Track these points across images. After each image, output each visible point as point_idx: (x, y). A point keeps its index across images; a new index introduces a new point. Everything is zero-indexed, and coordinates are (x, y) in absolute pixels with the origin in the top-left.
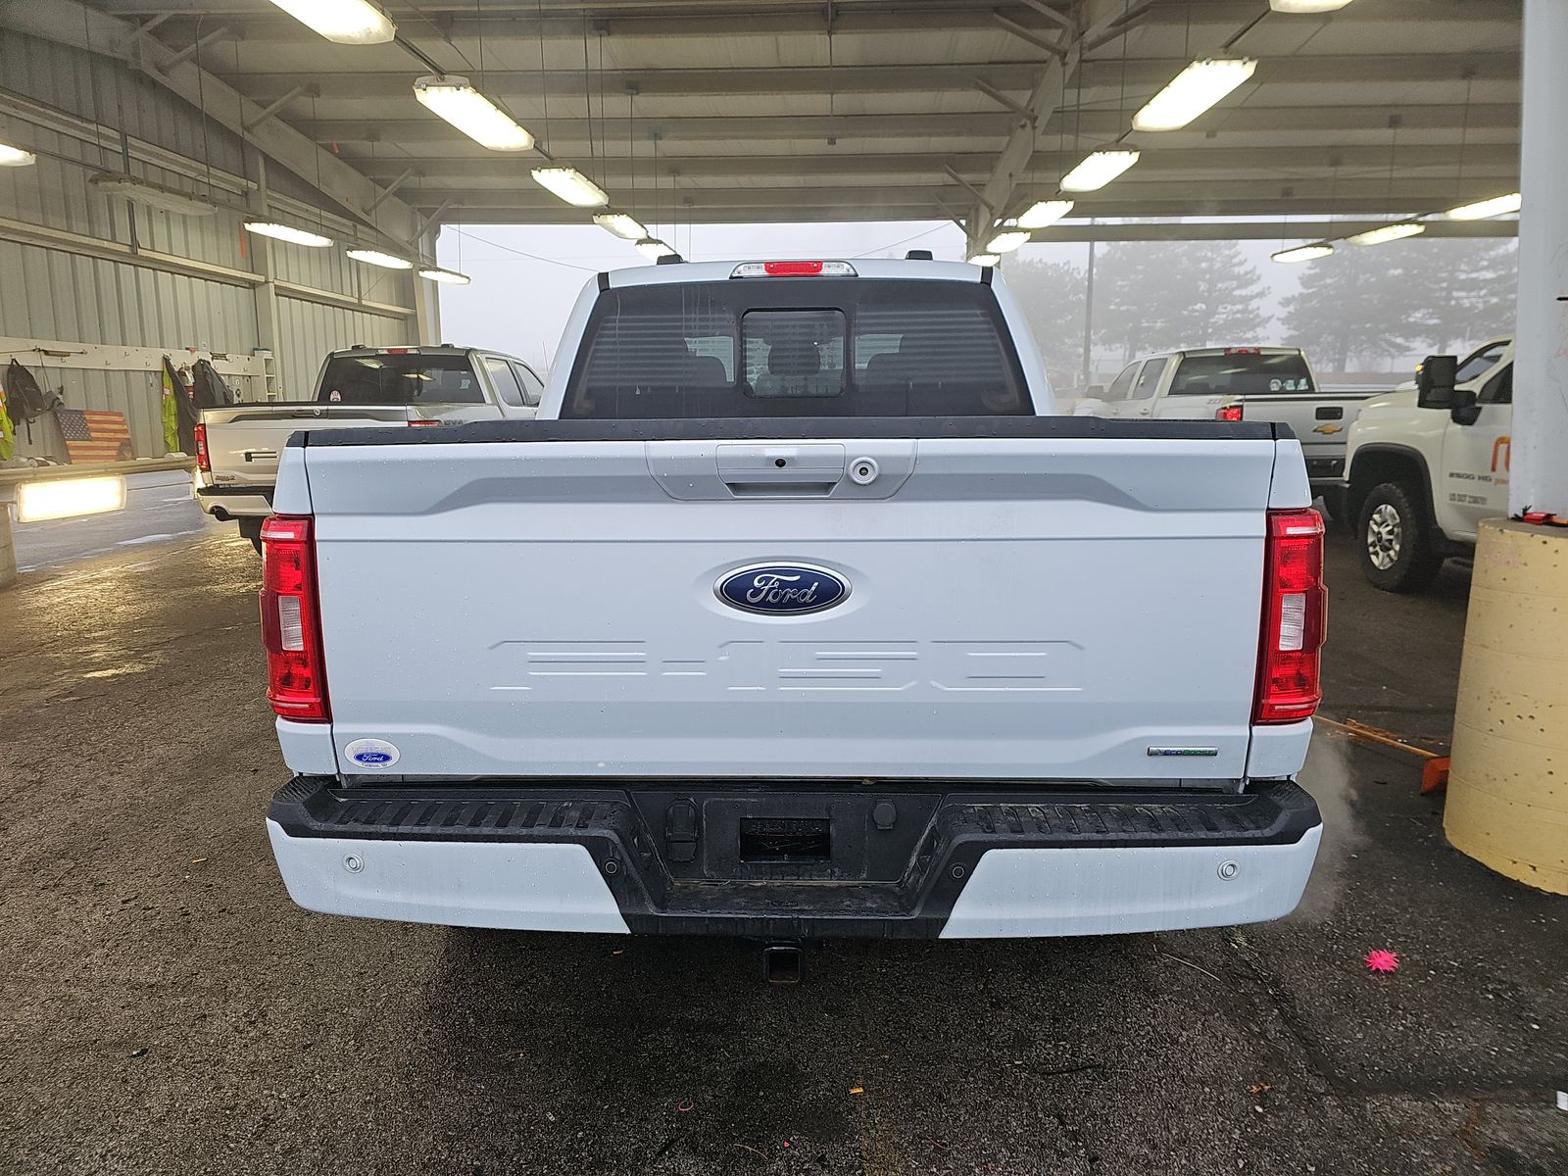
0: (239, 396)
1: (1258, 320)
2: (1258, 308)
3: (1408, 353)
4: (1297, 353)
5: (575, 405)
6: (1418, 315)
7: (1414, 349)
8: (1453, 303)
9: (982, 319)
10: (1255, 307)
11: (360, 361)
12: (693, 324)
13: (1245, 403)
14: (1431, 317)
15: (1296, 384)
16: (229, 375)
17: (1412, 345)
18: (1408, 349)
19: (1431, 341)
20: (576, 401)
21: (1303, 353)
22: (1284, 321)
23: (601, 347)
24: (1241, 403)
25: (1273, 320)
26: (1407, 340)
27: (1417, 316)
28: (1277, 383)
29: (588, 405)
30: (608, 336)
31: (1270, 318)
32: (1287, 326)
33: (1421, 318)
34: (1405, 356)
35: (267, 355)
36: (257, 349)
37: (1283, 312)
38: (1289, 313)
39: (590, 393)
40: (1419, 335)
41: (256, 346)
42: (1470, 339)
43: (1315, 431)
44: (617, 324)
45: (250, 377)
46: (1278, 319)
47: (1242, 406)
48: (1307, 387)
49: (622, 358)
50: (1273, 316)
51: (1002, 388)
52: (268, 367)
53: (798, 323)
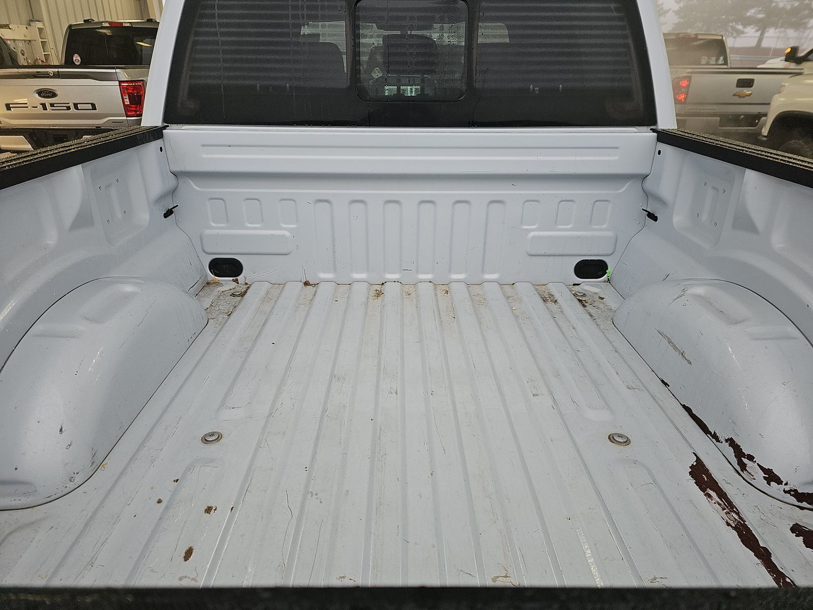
0: (23, 55)
1: (662, 11)
2: (662, 4)
3: (742, 35)
4: (720, 38)
5: (179, 105)
6: (753, 11)
7: (747, 33)
8: (774, 4)
9: (615, 14)
10: (661, 3)
11: (99, 30)
12: (300, 12)
13: (693, 75)
14: (760, 12)
15: (717, 60)
16: (14, 40)
17: (746, 30)
18: (743, 33)
19: (758, 28)
20: (180, 101)
21: (724, 38)
22: (677, 13)
23: (201, 39)
24: (690, 75)
25: (671, 12)
26: (744, 27)
27: (751, 12)
28: (705, 59)
29: (191, 105)
30: (207, 25)
31: (668, 10)
32: (677, 16)
33: (754, 13)
34: (740, 37)
35: (40, 25)
36: (32, 21)
37: (676, 7)
38: (680, 7)
39: (193, 92)
40: (750, 25)
41: (31, 18)
42: (781, 27)
43: (734, 95)
44: (217, 12)
45: (30, 41)
46: (673, 11)
47: (690, 77)
48: (723, 62)
49: (224, 52)
50: (670, 9)
51: (627, 94)
52: (42, 34)
53: (416, 14)
